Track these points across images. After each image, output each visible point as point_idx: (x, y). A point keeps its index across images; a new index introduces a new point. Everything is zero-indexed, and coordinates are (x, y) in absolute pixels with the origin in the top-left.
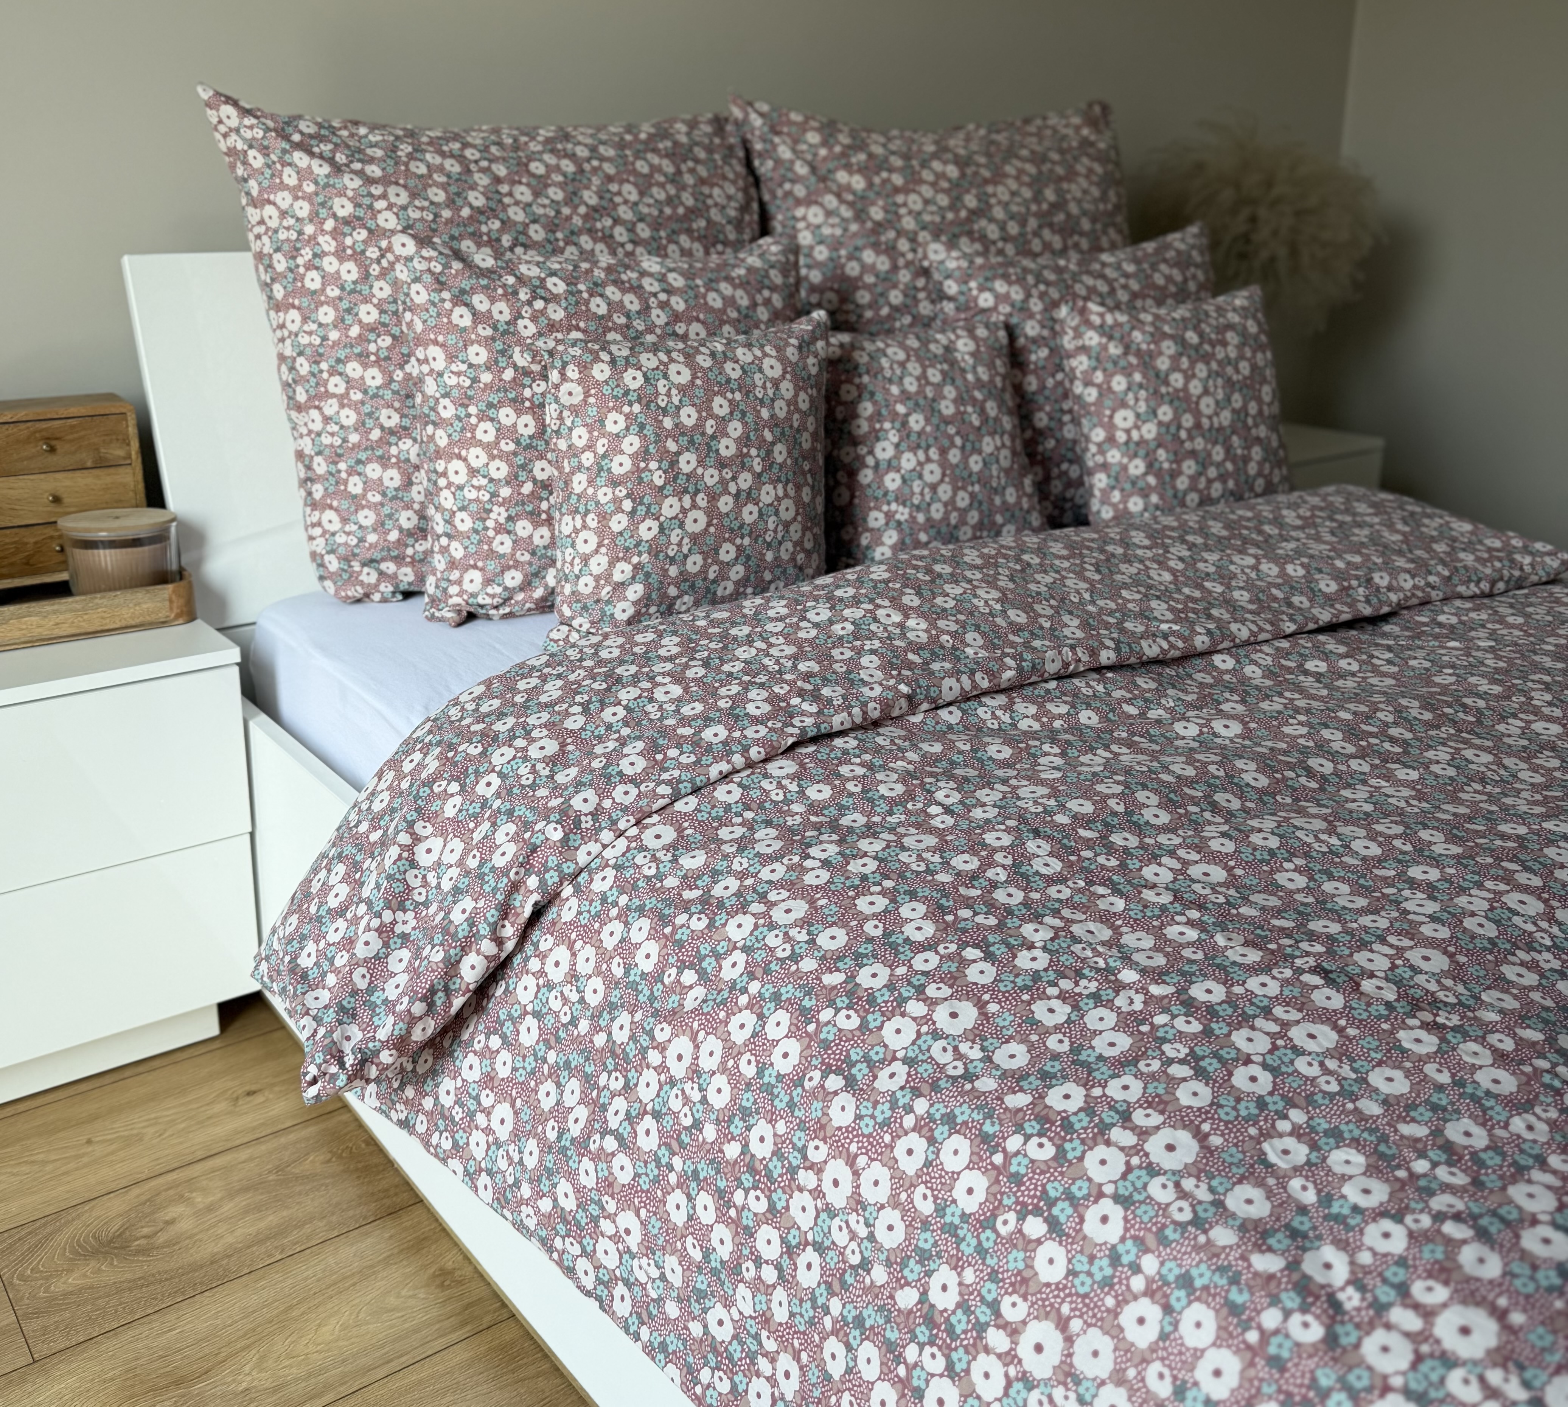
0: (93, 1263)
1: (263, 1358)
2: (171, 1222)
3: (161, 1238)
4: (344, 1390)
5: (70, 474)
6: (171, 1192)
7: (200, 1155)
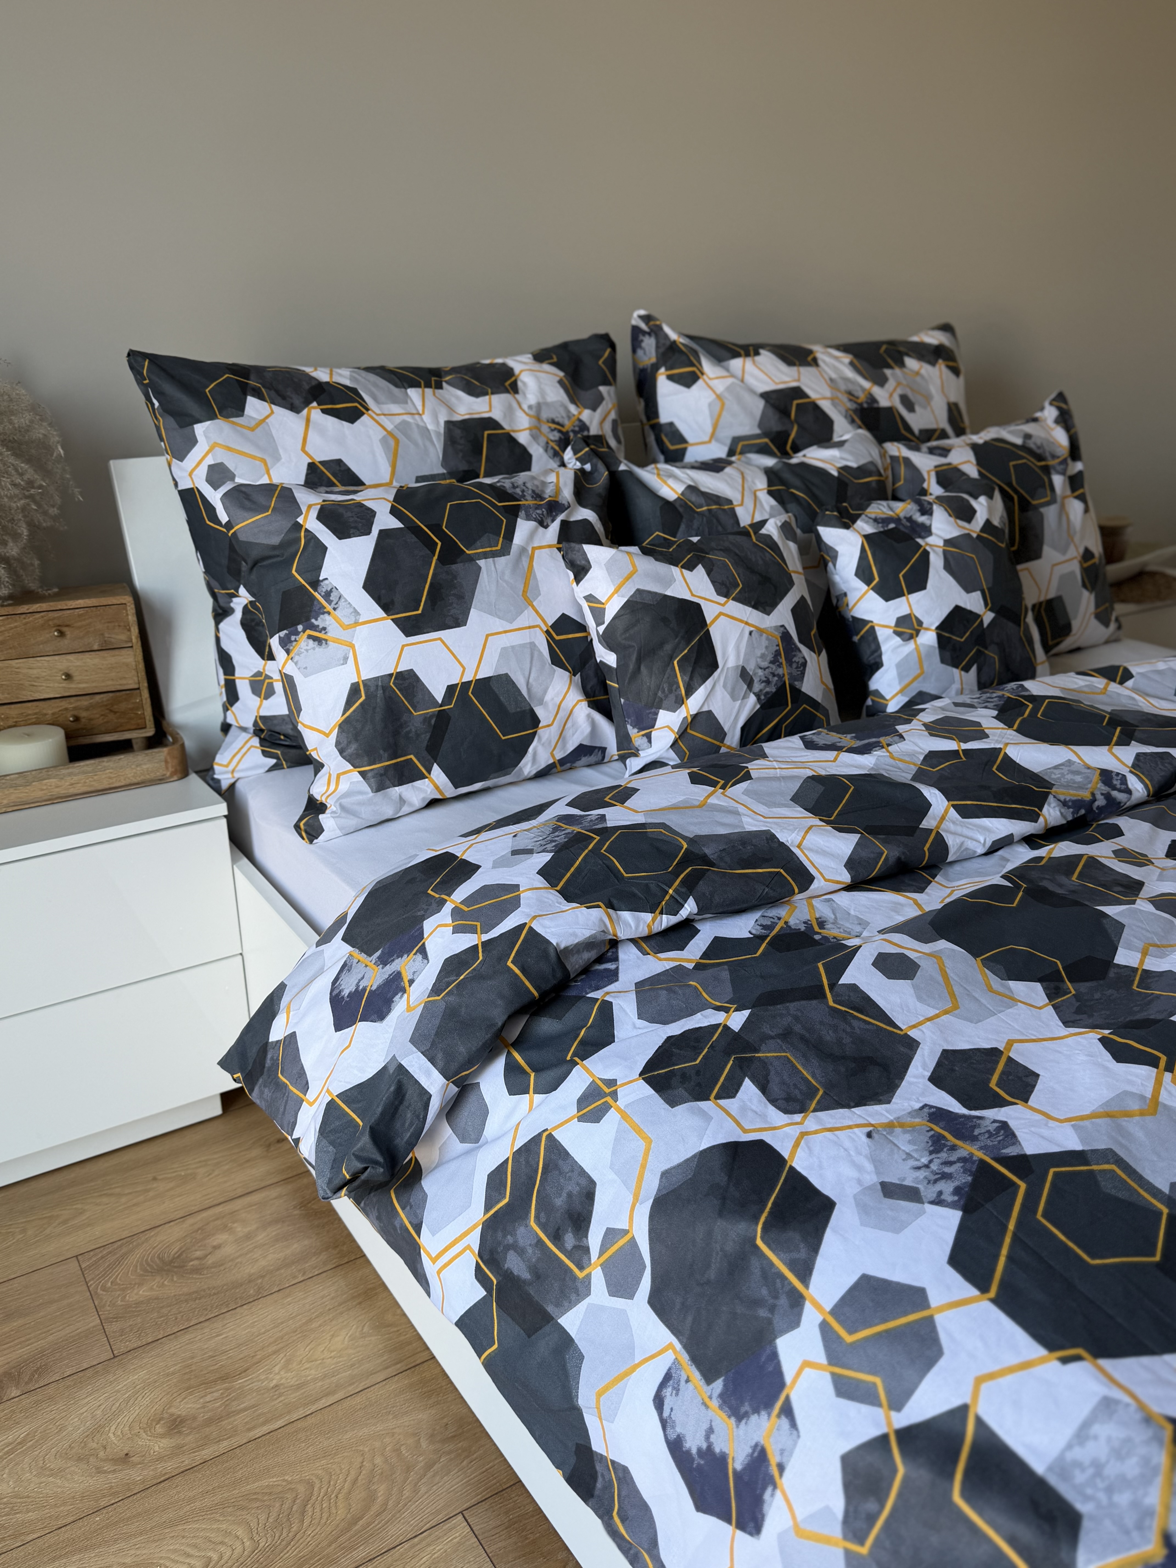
0: (158, 1279)
1: (288, 1362)
2: (217, 1247)
3: (210, 1260)
4: (352, 1389)
5: (80, 656)
6: (219, 1222)
7: (240, 1192)
